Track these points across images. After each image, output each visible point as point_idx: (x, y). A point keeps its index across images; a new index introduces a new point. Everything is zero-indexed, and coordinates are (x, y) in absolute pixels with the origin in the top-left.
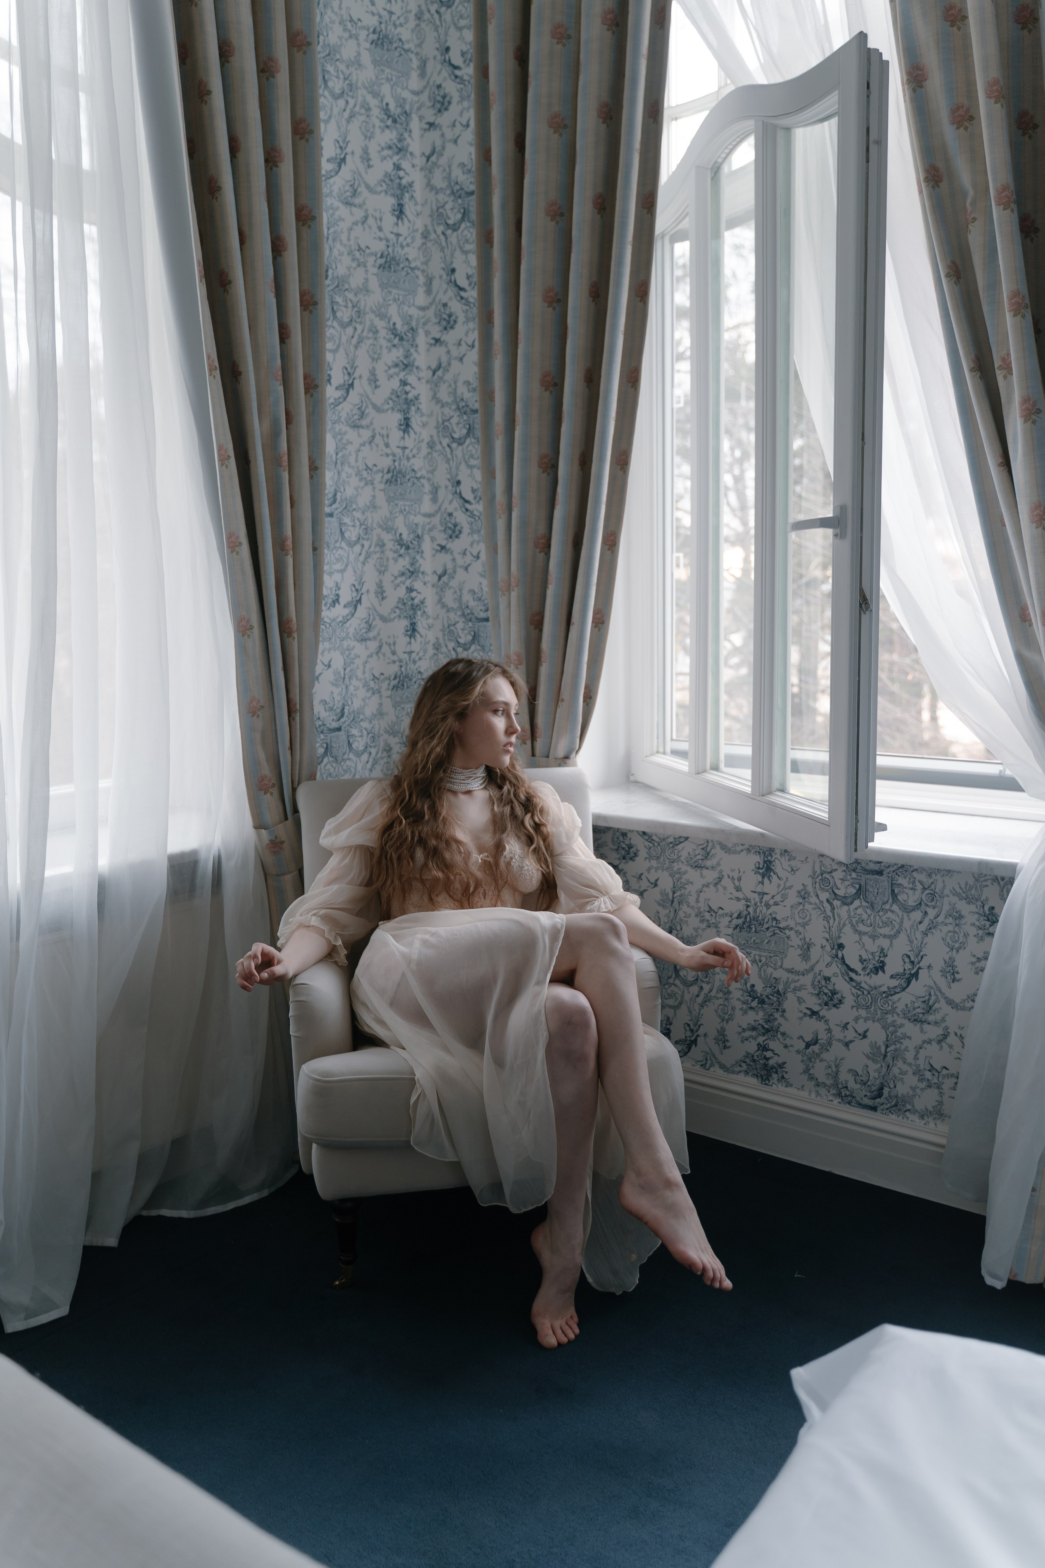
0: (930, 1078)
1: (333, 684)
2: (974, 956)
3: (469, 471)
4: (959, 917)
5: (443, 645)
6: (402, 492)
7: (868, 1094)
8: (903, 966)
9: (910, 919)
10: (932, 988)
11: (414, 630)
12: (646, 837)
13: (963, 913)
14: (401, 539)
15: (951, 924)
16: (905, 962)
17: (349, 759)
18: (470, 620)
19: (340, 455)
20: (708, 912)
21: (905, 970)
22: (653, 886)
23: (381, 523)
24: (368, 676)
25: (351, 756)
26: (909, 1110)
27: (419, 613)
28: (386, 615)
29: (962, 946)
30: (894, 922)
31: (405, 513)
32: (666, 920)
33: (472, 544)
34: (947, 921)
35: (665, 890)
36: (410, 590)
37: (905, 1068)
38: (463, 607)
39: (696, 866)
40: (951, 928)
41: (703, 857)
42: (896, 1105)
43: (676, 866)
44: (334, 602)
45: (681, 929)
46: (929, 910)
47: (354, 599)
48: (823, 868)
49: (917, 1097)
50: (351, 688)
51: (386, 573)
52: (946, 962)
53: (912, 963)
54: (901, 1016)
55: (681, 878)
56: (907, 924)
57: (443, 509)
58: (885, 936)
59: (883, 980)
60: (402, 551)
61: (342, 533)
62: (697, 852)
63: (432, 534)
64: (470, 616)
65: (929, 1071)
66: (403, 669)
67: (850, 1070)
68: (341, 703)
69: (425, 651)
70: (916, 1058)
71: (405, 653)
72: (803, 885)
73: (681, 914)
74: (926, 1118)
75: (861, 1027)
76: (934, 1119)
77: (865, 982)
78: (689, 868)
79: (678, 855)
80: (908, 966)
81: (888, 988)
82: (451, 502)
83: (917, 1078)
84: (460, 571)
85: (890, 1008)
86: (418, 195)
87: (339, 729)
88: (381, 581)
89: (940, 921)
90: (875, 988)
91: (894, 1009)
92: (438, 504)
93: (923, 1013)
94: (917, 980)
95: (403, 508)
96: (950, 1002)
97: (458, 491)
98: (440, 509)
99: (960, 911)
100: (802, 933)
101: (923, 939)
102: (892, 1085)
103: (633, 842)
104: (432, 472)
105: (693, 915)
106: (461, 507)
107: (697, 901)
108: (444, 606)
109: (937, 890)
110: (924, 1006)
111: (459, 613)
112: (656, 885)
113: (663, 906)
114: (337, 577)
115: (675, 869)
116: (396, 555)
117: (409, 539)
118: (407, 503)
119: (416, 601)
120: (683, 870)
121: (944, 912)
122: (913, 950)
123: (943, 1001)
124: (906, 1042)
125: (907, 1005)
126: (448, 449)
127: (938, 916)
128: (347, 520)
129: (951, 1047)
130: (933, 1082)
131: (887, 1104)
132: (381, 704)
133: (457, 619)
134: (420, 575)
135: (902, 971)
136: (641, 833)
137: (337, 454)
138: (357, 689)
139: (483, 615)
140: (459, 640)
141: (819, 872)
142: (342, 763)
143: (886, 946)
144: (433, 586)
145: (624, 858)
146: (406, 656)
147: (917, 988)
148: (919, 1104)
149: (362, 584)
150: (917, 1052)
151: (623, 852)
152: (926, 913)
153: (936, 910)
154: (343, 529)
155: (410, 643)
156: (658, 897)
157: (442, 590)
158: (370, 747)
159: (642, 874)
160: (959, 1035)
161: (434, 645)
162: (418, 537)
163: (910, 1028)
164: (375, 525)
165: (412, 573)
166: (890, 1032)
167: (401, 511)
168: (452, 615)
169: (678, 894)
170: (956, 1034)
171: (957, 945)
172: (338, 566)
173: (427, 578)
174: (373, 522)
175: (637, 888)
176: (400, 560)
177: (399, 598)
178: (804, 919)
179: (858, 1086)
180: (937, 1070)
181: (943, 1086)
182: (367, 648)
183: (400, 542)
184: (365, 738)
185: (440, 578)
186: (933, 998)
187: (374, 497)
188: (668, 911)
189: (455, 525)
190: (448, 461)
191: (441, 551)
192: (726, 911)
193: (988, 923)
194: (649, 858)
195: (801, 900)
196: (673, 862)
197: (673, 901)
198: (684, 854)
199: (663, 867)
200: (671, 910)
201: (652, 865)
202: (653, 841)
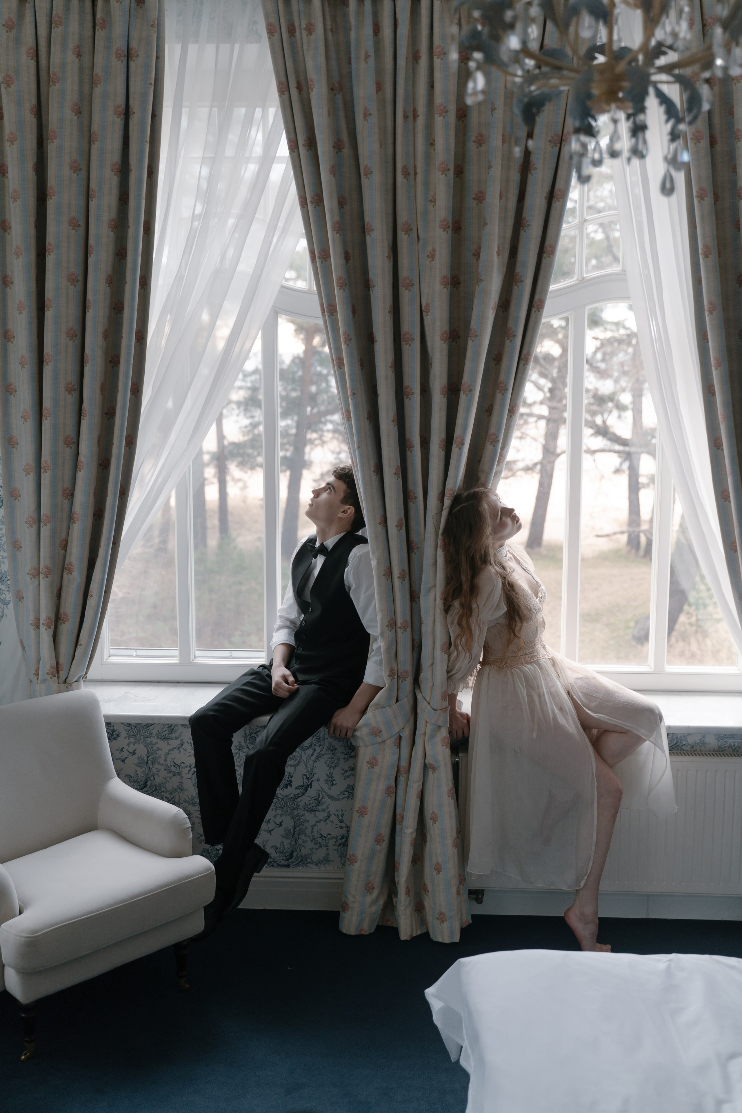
0: (321, 842)
2: (343, 770)
4: (333, 749)
7: (284, 858)
8: (303, 781)
9: (305, 754)
10: (320, 791)
12: (126, 724)
13: (336, 747)
15: (329, 754)
16: (304, 779)
20: (174, 766)
21: (304, 783)
22: (132, 755)
26: (309, 862)
29: (337, 765)
30: (296, 757)
34: (327, 753)
37: (306, 839)
39: (164, 739)
40: (329, 756)
41: (168, 733)
42: (301, 861)
43: (149, 740)
45: (154, 779)
46: (316, 748)
48: (251, 731)
49: (314, 854)
52: (327, 776)
53: (308, 778)
54: (303, 810)
55: (153, 747)
56: (304, 757)
58: (291, 766)
59: (290, 791)
62: (164, 730)
65: (320, 838)
67: (273, 847)
70: (312, 832)
72: (238, 742)
73: (154, 770)
74: (319, 864)
75: (278, 820)
76: (324, 864)
77: (280, 794)
78: (159, 740)
79: (150, 732)
80: (306, 781)
81: (294, 795)
83: (313, 843)
85: (296, 806)
89: (323, 753)
90: (286, 796)
91: (298, 806)
93: (315, 806)
94: (311, 788)
96: (331, 797)
99: (334, 746)
100: (239, 771)
101: (314, 764)
102: (298, 850)
103: (115, 728)
105: (163, 769)
107: (166, 760)
109: (321, 736)
110: (316, 802)
112: (134, 753)
113: (140, 767)
120: (154, 742)
121: (325, 747)
122: (308, 772)
123: (326, 797)
124: (306, 824)
125: (305, 803)
127: (322, 750)
129: (332, 822)
130: (322, 844)
131: (296, 862)
135: (302, 784)
141: (249, 733)
143: (292, 772)
147: (311, 792)
148: (315, 858)
150: (313, 829)
152: (315, 750)
153: (321, 747)
160: (336, 815)
163: (308, 816)
166: (296, 820)
169: (151, 757)
170: (335, 814)
171: (333, 765)
178: (240, 762)
179: (278, 855)
180: (324, 837)
181: (328, 845)
186: (321, 796)
192: (187, 763)
193: (350, 751)
194: (129, 736)
195: (237, 751)
196: (146, 738)
197: (148, 762)
198: (155, 732)
199: (139, 742)
200: (146, 768)
201: (131, 741)
202: (131, 726)
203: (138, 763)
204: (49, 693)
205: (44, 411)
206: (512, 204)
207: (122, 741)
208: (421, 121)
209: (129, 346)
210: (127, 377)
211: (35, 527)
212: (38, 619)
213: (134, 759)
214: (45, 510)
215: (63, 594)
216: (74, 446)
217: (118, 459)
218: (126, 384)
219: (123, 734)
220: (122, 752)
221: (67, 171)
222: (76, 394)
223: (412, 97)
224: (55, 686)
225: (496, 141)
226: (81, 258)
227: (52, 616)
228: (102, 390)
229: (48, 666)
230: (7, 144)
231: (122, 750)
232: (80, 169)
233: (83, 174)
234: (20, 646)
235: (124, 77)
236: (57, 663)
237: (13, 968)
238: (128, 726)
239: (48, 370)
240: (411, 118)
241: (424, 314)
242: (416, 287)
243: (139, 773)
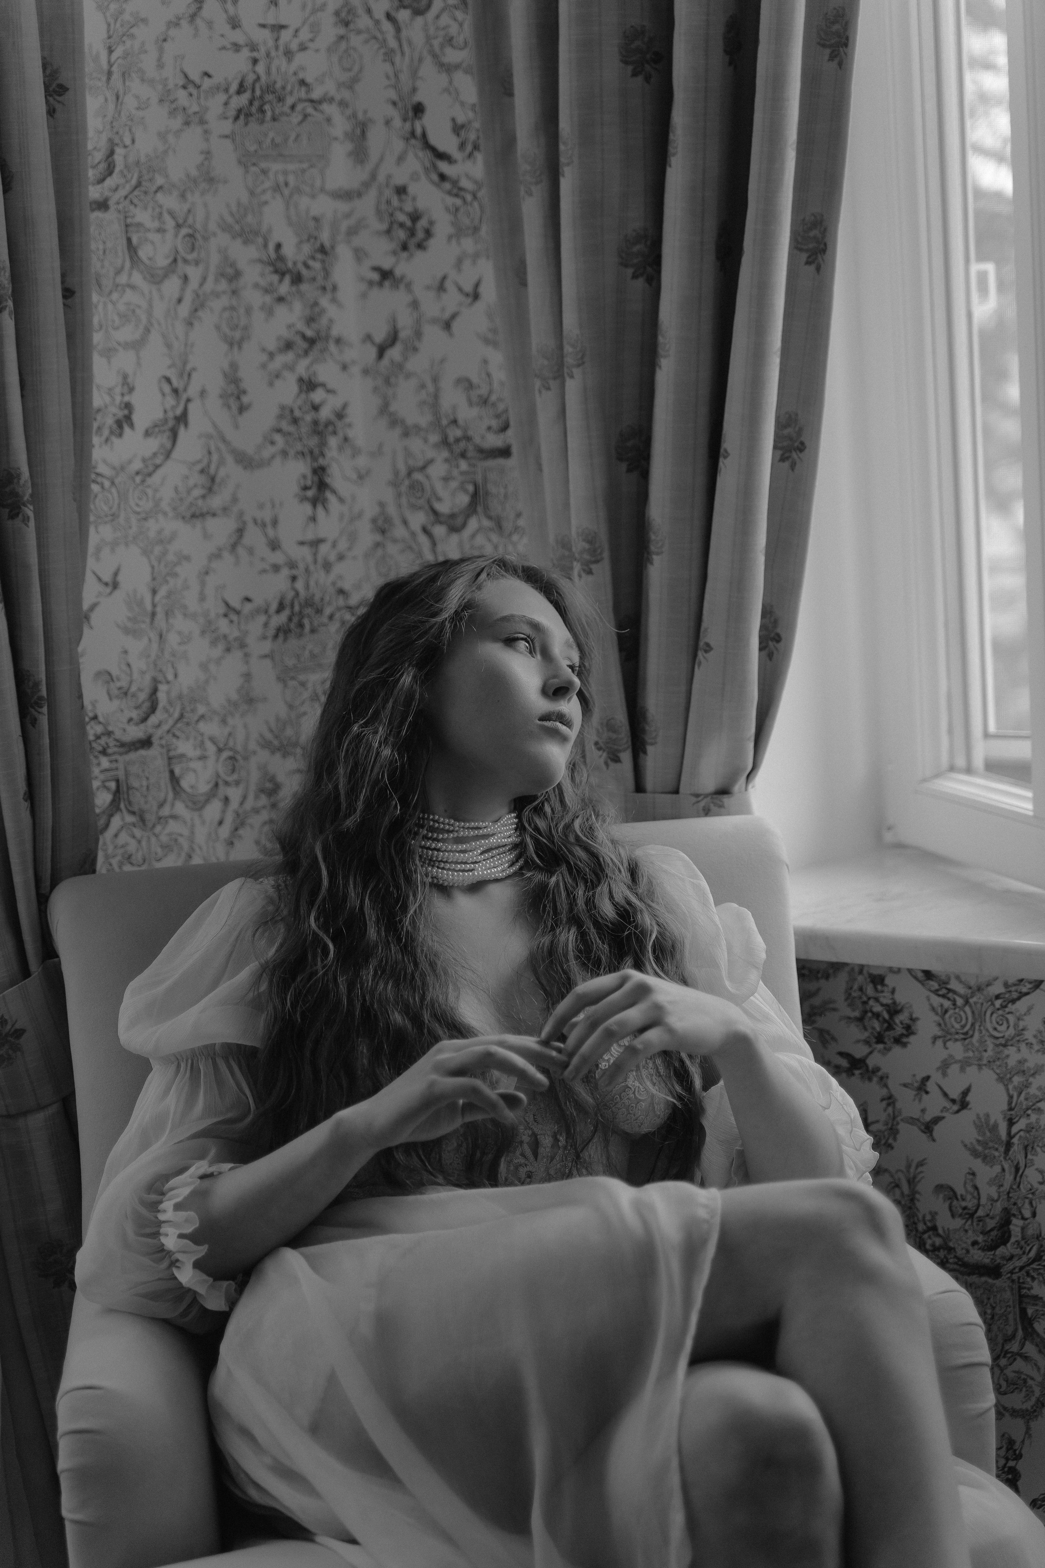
1: (127, 631)
3: (444, 77)
5: (397, 521)
6: (278, 140)
11: (322, 486)
12: (934, 985)
14: (281, 258)
17: (174, 817)
18: (463, 455)
19: (119, 52)
22: (956, 1107)
23: (230, 220)
24: (214, 607)
25: (180, 808)
27: (333, 442)
28: (250, 450)
31: (286, 192)
32: (993, 1192)
33: (459, 264)
35: (987, 1116)
36: (308, 385)
38: (444, 422)
43: (1013, 1056)
44: (119, 424)
45: (1034, 1215)
47: (171, 415)
50: (173, 639)
51: (245, 346)
55: (1027, 1085)
57: (381, 178)
60: (285, 288)
61: (132, 248)
63: (357, 241)
64: (462, 444)
66: (300, 585)
68: (148, 678)
69: (353, 538)
71: (302, 543)
73: (1032, 1176)
79: (1016, 1026)
82: (401, 159)
84: (433, 334)
87: (146, 743)
88: (234, 366)
92: (369, 166)
95: (281, 179)
97: (419, 131)
98: (373, 176)
103: (900, 998)
104: (351, 85)
106: (426, 170)
108: (395, 422)
111: (434, 438)
112: (963, 1104)
113: (985, 1158)
114: (125, 360)
115: (1012, 1062)
116: (268, 299)
117: (301, 258)
118: (291, 167)
119: (325, 413)
120: (1030, 1064)
126: (387, 26)
128: (142, 216)
132: (247, 676)
133: (430, 454)
134: (332, 347)
136: (920, 975)
137: (110, 51)
138: (185, 640)
139: (494, 441)
140: (438, 507)
142: (158, 829)
144: (366, 372)
145: (880, 1039)
146: (306, 551)
149: (187, 375)
151: (877, 1025)
154: (135, 240)
155: (313, 519)
156: (971, 1135)
157: (387, 382)
158: (227, 783)
159: (928, 1078)
161: (374, 521)
162: (322, 250)
164: (212, 226)
165: (312, 342)
167: (277, 188)
168: (416, 444)
169: (1021, 1124)
172: (127, 333)
173: (350, 354)
174: (207, 218)
175: (916, 1114)
176: (281, 311)
177: (283, 408)
182: (206, 536)
183: (279, 265)
184: (211, 762)
185: (381, 351)
187: (208, 154)
188: (997, 1169)
189: (415, 217)
190: (389, 56)
191: (380, 284)
194: (945, 1036)
196: (1005, 1046)
197: (1008, 1144)
199: (980, 1059)
200: (1006, 1166)
201: (951, 1056)
202: (950, 995)
203: (978, 1141)
219: (926, 1019)
220: (925, 1096)
231: (922, 1087)
238: (943, 996)
243: (981, 1182)
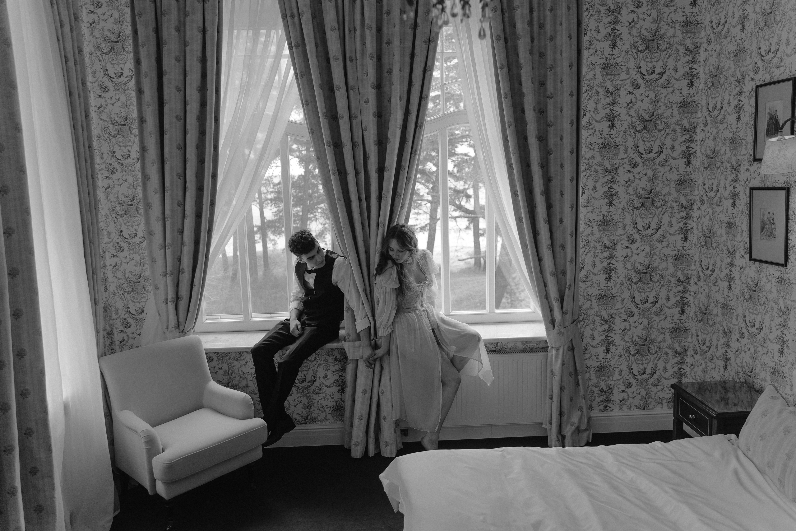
3: (127, 227)
4: (327, 361)
7: (304, 420)
11: (106, 289)
15: (325, 363)
16: (312, 377)
18: (130, 283)
20: (243, 374)
21: (312, 380)
26: (317, 421)
29: (329, 369)
33: (129, 254)
35: (225, 370)
37: (314, 408)
38: (127, 278)
39: (237, 360)
40: (325, 365)
41: (239, 356)
42: (312, 420)
43: (229, 361)
49: (319, 416)
52: (324, 375)
53: (314, 377)
54: (312, 394)
55: (231, 365)
57: (114, 241)
58: (305, 371)
59: (305, 384)
62: (237, 355)
63: (109, 250)
64: (130, 281)
65: (322, 408)
66: (105, 304)
67: (297, 414)
70: (318, 405)
74: (322, 421)
75: (299, 400)
76: (324, 421)
78: (234, 361)
79: (229, 358)
81: (307, 386)
82: (118, 238)
83: (318, 411)
84: (124, 264)
86: (94, 121)
89: (321, 363)
90: (303, 387)
91: (309, 392)
92: (111, 239)
93: (319, 391)
94: (316, 381)
96: (326, 386)
97: (121, 234)
102: (311, 415)
105: (237, 376)
107: (238, 371)
110: (318, 389)
111: (125, 280)
112: (221, 369)
113: (225, 375)
120: (232, 362)
124: (314, 401)
125: (313, 390)
130: (323, 411)
131: (309, 421)
133: (124, 282)
139: (136, 281)
143: (305, 374)
146: (105, 299)
147: (316, 384)
148: (320, 418)
150: (318, 403)
153: (320, 360)
155: (106, 294)
157: (115, 272)
162: (104, 252)
163: (315, 396)
165: (104, 267)
166: (309, 399)
169: (231, 370)
170: (329, 395)
173: (108, 268)
177: (102, 278)
179: (300, 418)
180: (324, 407)
181: (326, 411)
185: (114, 267)
186: (321, 386)
189: (121, 247)
191: (113, 257)
194: (218, 360)
197: (228, 373)
198: (232, 357)
199: (224, 363)
200: (228, 376)
201: (219, 363)
202: (219, 355)
203: (224, 373)
204: (174, 337)
205: (166, 188)
206: (407, 74)
207: (215, 363)
208: (358, 33)
209: (210, 153)
210: (209, 169)
211: (163, 250)
212: (167, 299)
213: (221, 372)
214: (168, 240)
215: (180, 285)
216: (182, 206)
217: (206, 212)
218: (209, 172)
219: (215, 359)
221: (173, 62)
222: (182, 178)
223: (353, 21)
224: (178, 334)
225: (396, 42)
226: (182, 107)
227: (175, 297)
228: (196, 176)
229: (173, 323)
230: (141, 48)
231: (215, 367)
232: (180, 60)
233: (182, 63)
234: (158, 315)
235: (202, 12)
236: (178, 322)
237: (161, 480)
239: (167, 166)
240: (353, 31)
241: (364, 132)
242: (359, 118)
